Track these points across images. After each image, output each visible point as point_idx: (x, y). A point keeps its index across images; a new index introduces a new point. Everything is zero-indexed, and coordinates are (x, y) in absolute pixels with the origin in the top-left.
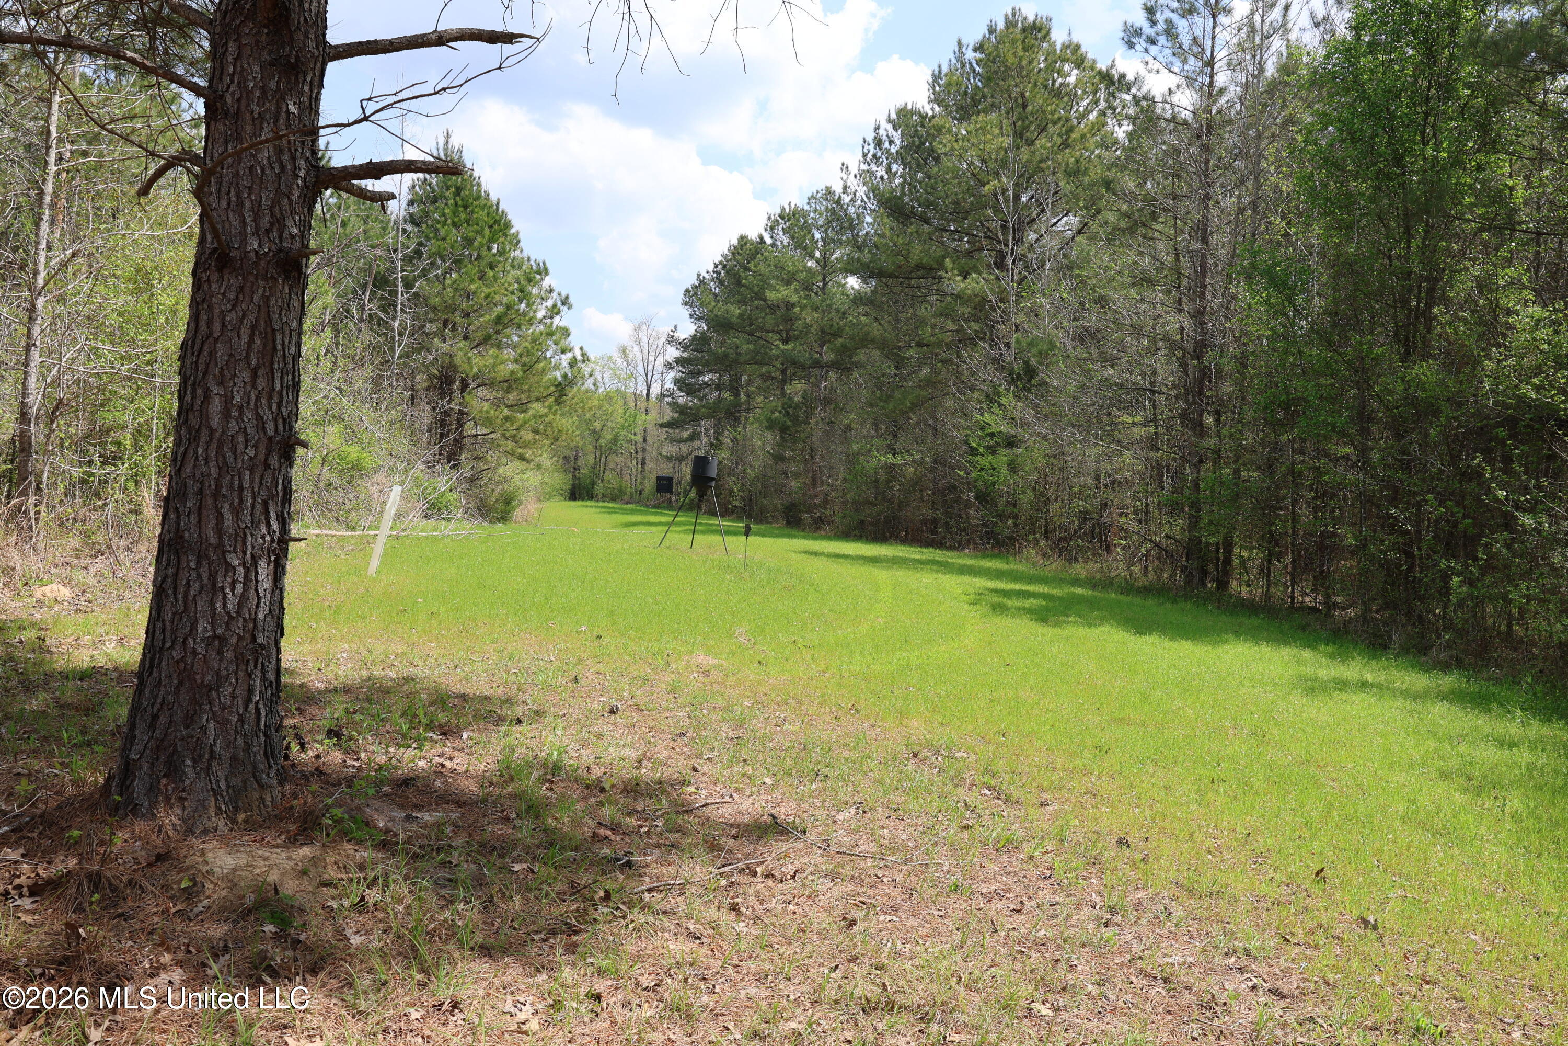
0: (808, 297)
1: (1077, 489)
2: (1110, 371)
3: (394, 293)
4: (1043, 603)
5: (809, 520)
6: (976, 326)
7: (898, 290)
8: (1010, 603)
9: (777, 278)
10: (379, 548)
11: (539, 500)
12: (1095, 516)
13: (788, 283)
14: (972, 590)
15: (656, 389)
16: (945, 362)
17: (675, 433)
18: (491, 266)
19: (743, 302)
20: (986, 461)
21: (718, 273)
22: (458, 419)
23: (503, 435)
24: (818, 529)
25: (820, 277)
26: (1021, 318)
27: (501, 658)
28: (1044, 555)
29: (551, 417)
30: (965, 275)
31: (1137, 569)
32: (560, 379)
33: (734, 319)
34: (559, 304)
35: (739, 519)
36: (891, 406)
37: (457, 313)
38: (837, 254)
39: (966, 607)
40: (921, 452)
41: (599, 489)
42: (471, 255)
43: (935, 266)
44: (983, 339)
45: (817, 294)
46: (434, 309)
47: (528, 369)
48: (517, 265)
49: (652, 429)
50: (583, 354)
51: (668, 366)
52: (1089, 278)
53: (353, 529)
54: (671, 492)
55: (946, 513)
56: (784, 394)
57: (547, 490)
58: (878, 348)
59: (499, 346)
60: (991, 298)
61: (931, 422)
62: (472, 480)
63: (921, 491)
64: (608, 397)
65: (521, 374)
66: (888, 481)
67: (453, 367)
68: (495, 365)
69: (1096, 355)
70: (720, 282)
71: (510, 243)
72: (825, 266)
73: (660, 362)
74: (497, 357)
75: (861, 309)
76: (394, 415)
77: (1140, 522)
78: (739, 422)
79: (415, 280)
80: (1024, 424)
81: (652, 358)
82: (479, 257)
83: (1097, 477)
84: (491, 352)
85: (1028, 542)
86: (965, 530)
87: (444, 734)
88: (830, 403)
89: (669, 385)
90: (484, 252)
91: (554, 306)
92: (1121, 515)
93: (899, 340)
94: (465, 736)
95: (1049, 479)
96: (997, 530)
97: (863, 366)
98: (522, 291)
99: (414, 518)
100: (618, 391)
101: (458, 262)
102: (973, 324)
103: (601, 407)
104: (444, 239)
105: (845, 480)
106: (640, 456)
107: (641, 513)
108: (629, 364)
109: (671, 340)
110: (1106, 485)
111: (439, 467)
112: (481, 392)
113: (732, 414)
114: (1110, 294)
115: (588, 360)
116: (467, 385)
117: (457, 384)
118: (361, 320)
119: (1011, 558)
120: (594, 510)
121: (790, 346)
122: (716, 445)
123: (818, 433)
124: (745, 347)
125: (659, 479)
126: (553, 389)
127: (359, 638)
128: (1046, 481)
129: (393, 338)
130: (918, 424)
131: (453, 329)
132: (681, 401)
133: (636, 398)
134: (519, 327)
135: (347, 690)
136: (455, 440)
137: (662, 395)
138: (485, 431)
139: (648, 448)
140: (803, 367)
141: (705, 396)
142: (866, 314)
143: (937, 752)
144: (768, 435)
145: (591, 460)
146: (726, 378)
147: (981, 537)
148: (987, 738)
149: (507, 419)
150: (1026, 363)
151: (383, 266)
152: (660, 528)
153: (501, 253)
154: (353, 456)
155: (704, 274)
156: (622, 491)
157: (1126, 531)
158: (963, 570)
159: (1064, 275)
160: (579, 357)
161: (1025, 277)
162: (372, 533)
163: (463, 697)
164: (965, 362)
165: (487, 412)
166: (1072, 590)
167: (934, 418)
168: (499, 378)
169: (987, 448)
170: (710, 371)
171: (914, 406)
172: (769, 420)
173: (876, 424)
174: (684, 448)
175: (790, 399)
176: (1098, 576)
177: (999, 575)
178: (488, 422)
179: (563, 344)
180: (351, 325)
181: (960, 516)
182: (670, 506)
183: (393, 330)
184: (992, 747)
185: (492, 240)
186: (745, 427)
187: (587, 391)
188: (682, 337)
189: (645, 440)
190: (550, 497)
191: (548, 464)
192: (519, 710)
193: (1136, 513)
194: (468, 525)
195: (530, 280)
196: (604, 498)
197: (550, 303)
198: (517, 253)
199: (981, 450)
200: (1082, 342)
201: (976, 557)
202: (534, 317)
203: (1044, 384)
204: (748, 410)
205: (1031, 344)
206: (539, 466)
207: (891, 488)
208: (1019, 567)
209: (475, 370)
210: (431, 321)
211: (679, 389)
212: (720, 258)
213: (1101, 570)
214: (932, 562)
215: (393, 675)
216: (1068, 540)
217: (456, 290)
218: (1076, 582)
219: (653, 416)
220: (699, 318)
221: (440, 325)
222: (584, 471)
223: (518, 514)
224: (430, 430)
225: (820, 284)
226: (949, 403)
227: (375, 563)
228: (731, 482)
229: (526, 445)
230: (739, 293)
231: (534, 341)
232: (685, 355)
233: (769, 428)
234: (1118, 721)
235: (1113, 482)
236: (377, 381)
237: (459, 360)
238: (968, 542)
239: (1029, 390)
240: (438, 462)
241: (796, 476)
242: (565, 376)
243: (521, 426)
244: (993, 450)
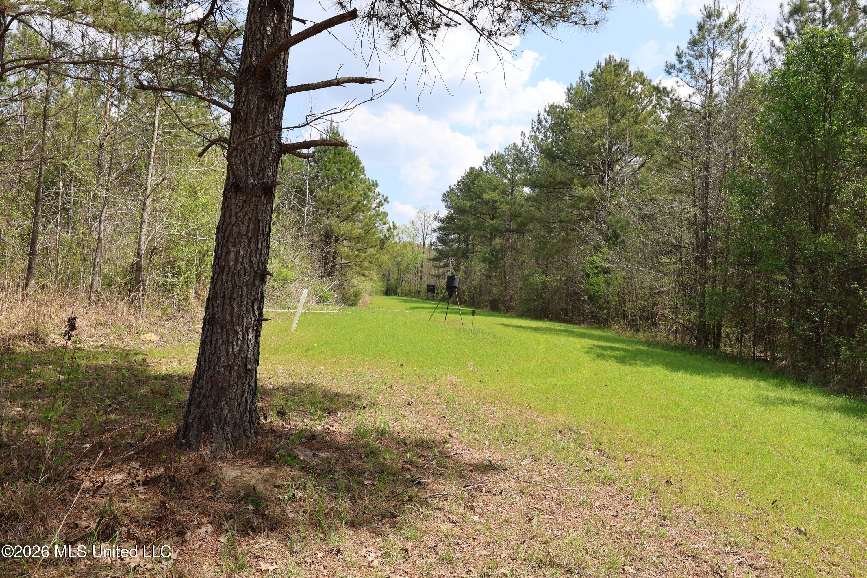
0: (503, 197)
1: (640, 295)
2: (658, 236)
3: (305, 195)
4: (623, 353)
5: (503, 308)
6: (588, 212)
7: (550, 194)
8: (606, 353)
9: (489, 188)
10: (296, 318)
11: (371, 295)
12: (649, 309)
13: (494, 190)
14: (586, 346)
15: (428, 242)
16: (573, 230)
17: (437, 263)
18: (351, 183)
19: (471, 200)
20: (594, 280)
21: (460, 186)
22: (333, 256)
23: (355, 264)
24: (507, 312)
25: (510, 188)
26: (612, 209)
27: (355, 375)
28: (623, 328)
29: (378, 255)
30: (584, 187)
31: (671, 337)
32: (382, 237)
33: (467, 208)
34: (383, 201)
35: (468, 306)
36: (545, 252)
37: (334, 205)
38: (519, 176)
39: (584, 355)
40: (560, 275)
41: (399, 290)
42: (341, 177)
43: (568, 182)
44: (593, 219)
45: (508, 196)
46: (323, 203)
47: (367, 232)
48: (363, 182)
49: (426, 262)
50: (394, 225)
51: (434, 231)
52: (648, 189)
53: (284, 309)
54: (434, 292)
55: (572, 305)
56: (491, 245)
57: (375, 290)
58: (539, 223)
59: (354, 221)
60: (597, 198)
61: (565, 260)
62: (339, 285)
63: (560, 294)
64: (405, 246)
65: (364, 234)
66: (543, 289)
67: (332, 231)
68: (352, 230)
69: (651, 228)
70: (461, 190)
71: (360, 171)
72: (513, 182)
73: (430, 228)
74: (352, 226)
75: (530, 203)
76: (304, 254)
77: (673, 312)
78: (469, 258)
79: (315, 189)
80: (613, 262)
81: (426, 227)
82: (345, 178)
83: (651, 289)
84: (350, 224)
85: (615, 322)
86: (582, 314)
87: (329, 413)
88: (514, 249)
89: (434, 240)
90: (348, 176)
91: (381, 202)
92: (663, 309)
93: (550, 219)
94: (339, 414)
95: (626, 290)
96: (599, 315)
97: (531, 231)
98: (365, 194)
99: (312, 304)
100: (410, 243)
101: (335, 180)
102: (587, 211)
103: (401, 250)
104: (329, 170)
105: (521, 288)
106: (420, 274)
107: (419, 302)
108: (415, 230)
109: (436, 218)
110: (655, 294)
111: (323, 279)
112: (345, 243)
113: (465, 254)
114: (658, 197)
115: (396, 228)
116: (338, 240)
117: (333, 239)
118: (289, 208)
119: (606, 330)
120: (397, 301)
121: (494, 221)
122: (457, 269)
123: (508, 265)
124: (472, 222)
125: (428, 286)
126: (379, 242)
127: (288, 363)
128: (624, 291)
129: (304, 217)
130: (559, 261)
131: (332, 212)
132: (440, 248)
133: (418, 246)
134: (363, 212)
135: (283, 389)
136: (332, 266)
137: (431, 245)
138: (346, 262)
139: (424, 270)
140: (501, 232)
141: (452, 245)
142: (533, 206)
143: (571, 431)
144: (483, 265)
145: (396, 276)
146: (462, 237)
147: (590, 319)
148: (596, 424)
149: (357, 256)
150: (614, 231)
151: (300, 183)
152: (429, 310)
153: (356, 176)
154: (284, 274)
155: (453, 186)
156: (410, 292)
157: (666, 317)
158: (582, 336)
159: (634, 187)
160: (392, 227)
161: (614, 188)
162: (292, 311)
163: (337, 394)
164: (583, 230)
165: (347, 253)
166: (638, 347)
167: (567, 258)
168: (353, 236)
169: (594, 274)
170: (455, 233)
171: (557, 252)
172: (484, 258)
173: (537, 260)
174: (441, 271)
175: (494, 247)
176: (651, 340)
177: (600, 338)
178: (347, 257)
179: (384, 220)
180: (285, 211)
181: (580, 308)
182: (434, 299)
183: (304, 213)
184: (599, 429)
185: (352, 170)
186: (471, 261)
187: (396, 243)
188: (441, 217)
189: (422, 267)
190: (376, 294)
191: (375, 277)
192: (364, 402)
193: (671, 308)
194: (337, 307)
195: (369, 189)
196: (402, 294)
197: (378, 200)
198: (363, 176)
199: (591, 275)
200: (643, 221)
201: (588, 328)
202: (370, 207)
203: (623, 242)
204: (473, 253)
205: (617, 222)
206: (371, 279)
207: (545, 293)
208: (610, 334)
209: (342, 232)
210: (322, 209)
211: (440, 242)
212: (460, 178)
213: (653, 337)
214: (566, 331)
215: (304, 382)
216: (635, 321)
217: (334, 194)
218: (639, 343)
219: (426, 255)
220: (450, 208)
221: (326, 210)
222: (392, 281)
223: (360, 302)
224: (320, 261)
225: (510, 191)
226: (575, 251)
227: (294, 326)
228: (464, 288)
229: (366, 269)
230: (470, 195)
231: (370, 218)
232: (443, 225)
233: (484, 261)
234: (663, 417)
235: (659, 292)
236: (296, 237)
237: (334, 228)
238: (584, 321)
239: (616, 245)
240: (323, 276)
241: (496, 285)
242: (385, 236)
243: (363, 260)
244: (597, 275)
